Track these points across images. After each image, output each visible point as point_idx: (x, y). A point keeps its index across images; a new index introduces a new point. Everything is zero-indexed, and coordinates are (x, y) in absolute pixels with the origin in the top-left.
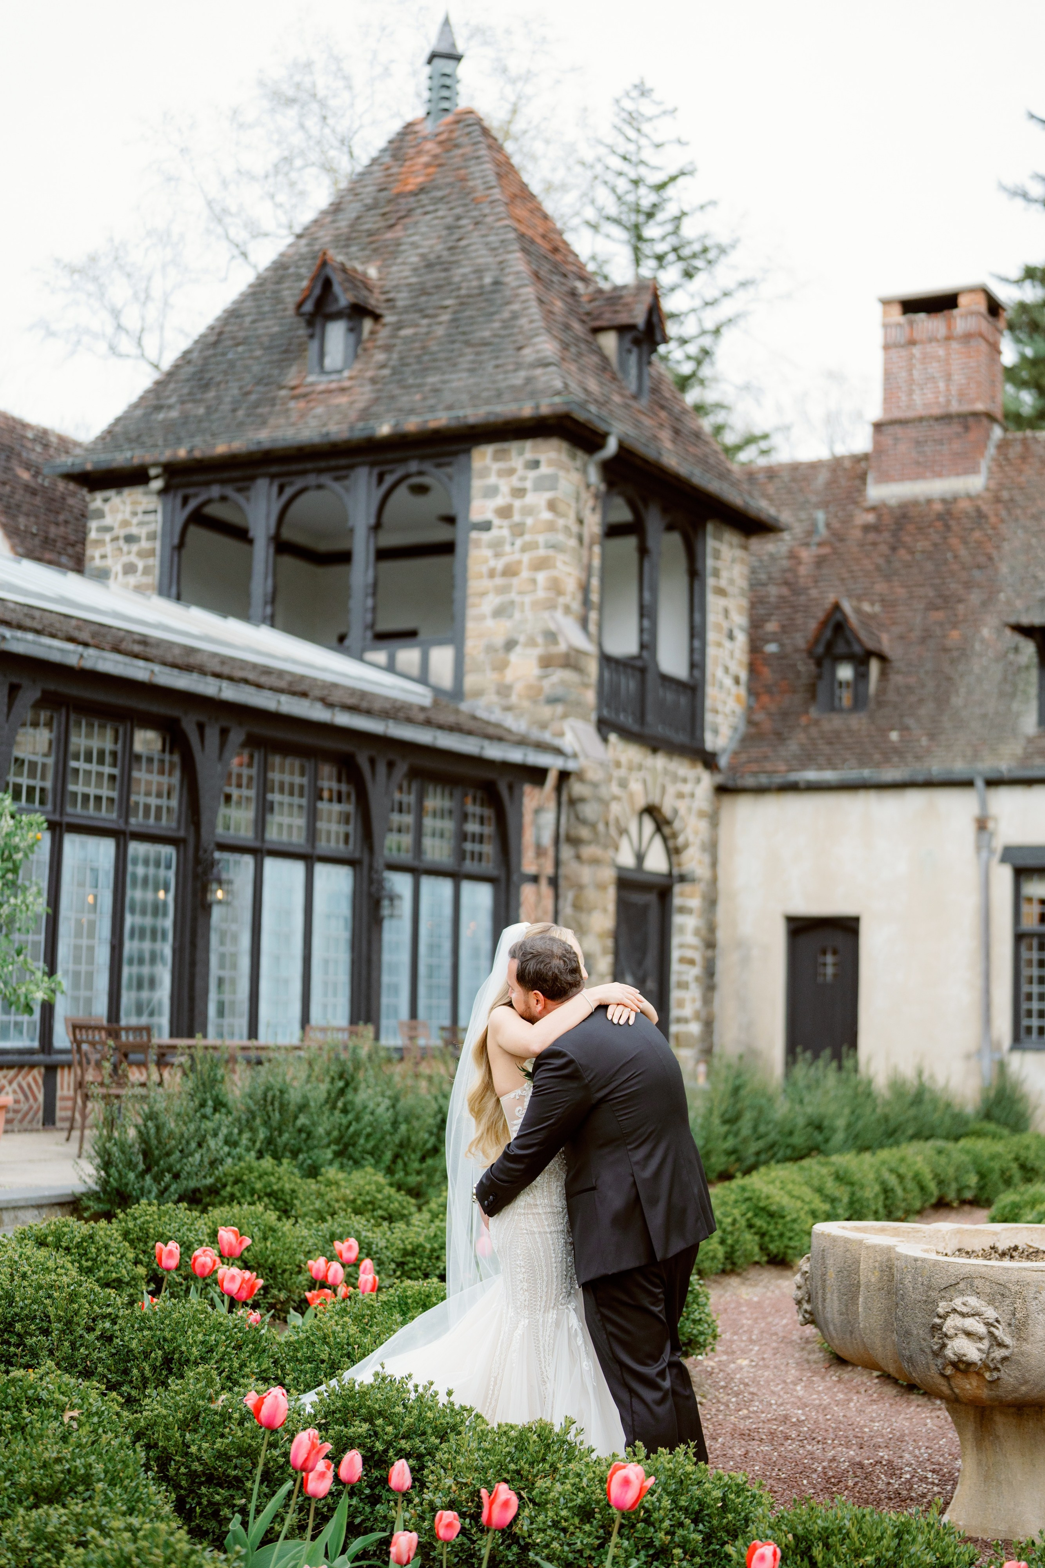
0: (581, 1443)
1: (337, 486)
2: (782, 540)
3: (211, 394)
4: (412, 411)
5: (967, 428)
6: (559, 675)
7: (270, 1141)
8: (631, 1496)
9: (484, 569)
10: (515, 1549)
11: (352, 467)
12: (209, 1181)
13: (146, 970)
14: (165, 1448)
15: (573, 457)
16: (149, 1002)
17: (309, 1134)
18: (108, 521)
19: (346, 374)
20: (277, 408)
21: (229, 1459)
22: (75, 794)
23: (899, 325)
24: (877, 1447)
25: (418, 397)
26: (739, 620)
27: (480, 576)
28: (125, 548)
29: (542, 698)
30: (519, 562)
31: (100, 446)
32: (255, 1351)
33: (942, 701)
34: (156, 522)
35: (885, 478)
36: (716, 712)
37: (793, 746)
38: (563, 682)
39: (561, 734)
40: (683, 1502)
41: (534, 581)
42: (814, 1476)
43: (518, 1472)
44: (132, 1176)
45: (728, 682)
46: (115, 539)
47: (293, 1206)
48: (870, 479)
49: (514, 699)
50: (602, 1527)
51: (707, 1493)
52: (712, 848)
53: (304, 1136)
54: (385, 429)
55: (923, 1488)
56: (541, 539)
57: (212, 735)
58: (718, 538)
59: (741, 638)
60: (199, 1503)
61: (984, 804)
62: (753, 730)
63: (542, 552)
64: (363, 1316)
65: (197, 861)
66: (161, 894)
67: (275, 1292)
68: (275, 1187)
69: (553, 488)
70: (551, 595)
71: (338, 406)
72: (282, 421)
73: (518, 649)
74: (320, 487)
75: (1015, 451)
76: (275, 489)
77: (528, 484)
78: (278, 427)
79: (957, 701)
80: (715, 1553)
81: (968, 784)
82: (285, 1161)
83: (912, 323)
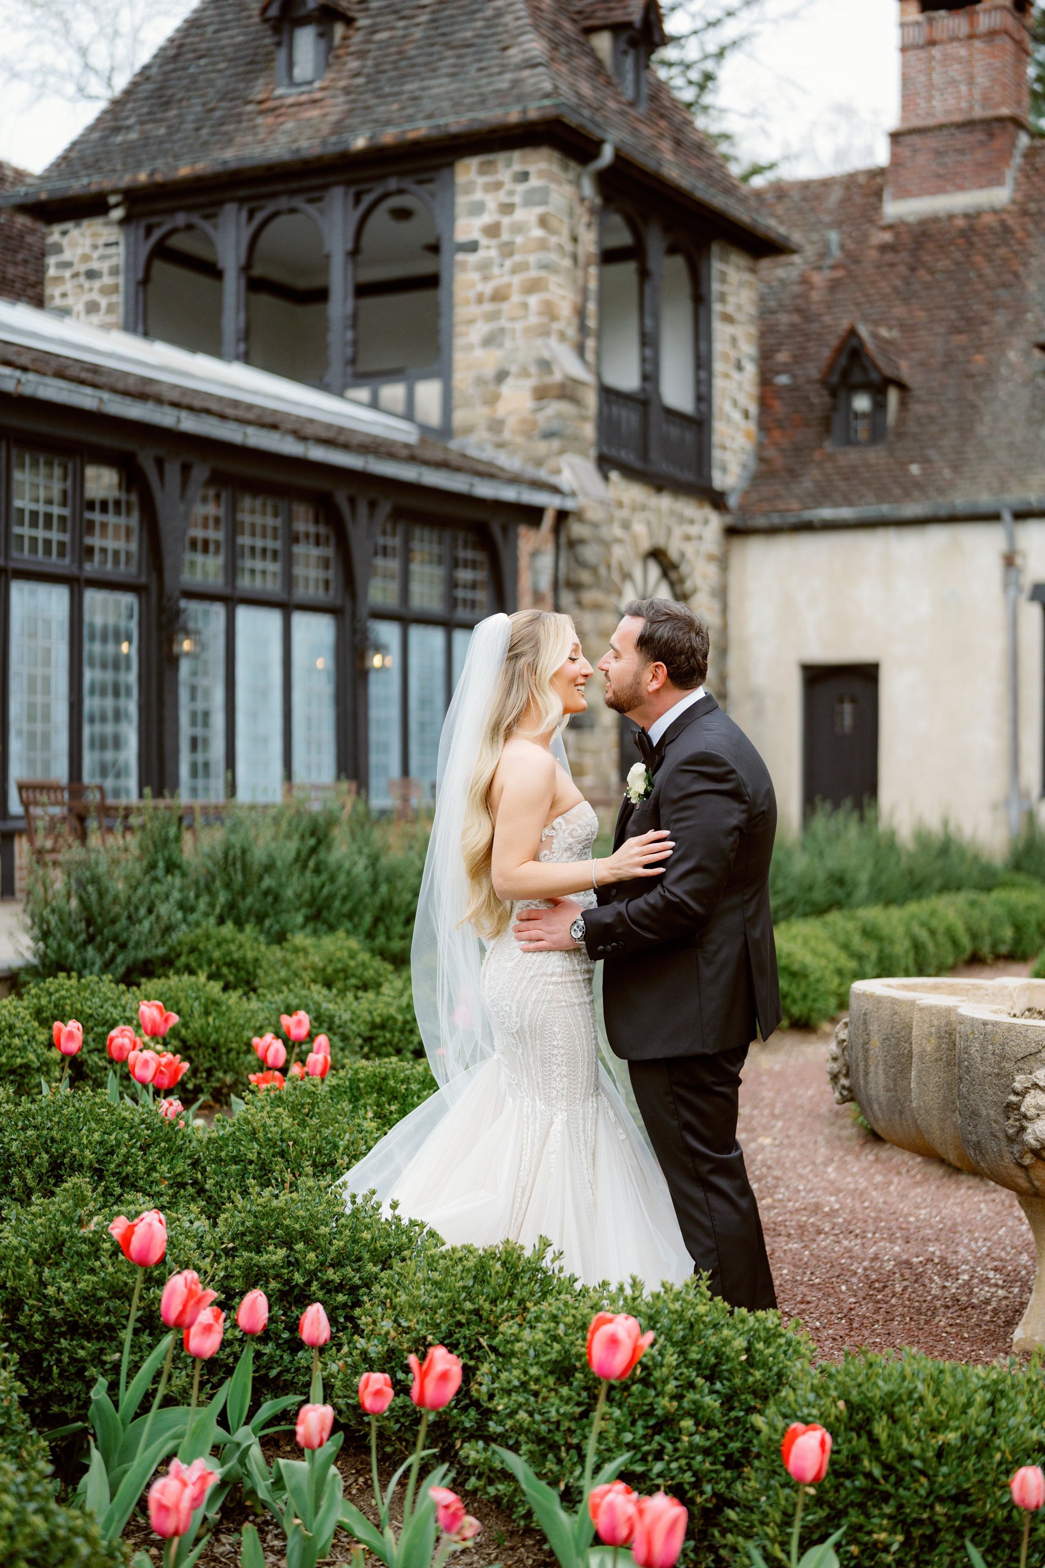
0: (561, 1270)
1: (310, 209)
2: (792, 264)
3: (173, 113)
4: (388, 123)
5: (991, 135)
6: (555, 407)
7: (232, 906)
8: (620, 1360)
9: (471, 294)
10: (473, 1413)
11: (326, 187)
12: (161, 951)
13: (109, 728)
14: (15, 1289)
15: (566, 168)
16: (115, 763)
17: (277, 898)
18: (67, 256)
19: (317, 85)
20: (244, 125)
21: (100, 1301)
22: (21, 537)
23: (918, 23)
24: (926, 1241)
25: (395, 107)
26: (748, 349)
27: (467, 302)
28: (87, 285)
29: (536, 433)
30: (509, 285)
31: (55, 174)
32: (169, 1150)
33: (966, 430)
34: (119, 255)
35: (903, 193)
36: (724, 448)
37: (807, 484)
38: (559, 416)
39: (558, 472)
40: (694, 1354)
41: (525, 305)
42: (854, 1280)
43: (477, 1312)
44: (71, 947)
45: (737, 416)
46: (76, 275)
47: (256, 976)
48: (887, 195)
49: (507, 435)
50: (586, 1389)
51: (726, 1342)
52: (722, 594)
53: (270, 899)
54: (360, 143)
55: (984, 1292)
56: (532, 258)
57: (173, 471)
58: (724, 260)
59: (751, 370)
60: (59, 1361)
61: (1011, 539)
62: (764, 467)
63: (533, 273)
64: (303, 1105)
65: (161, 610)
66: (125, 647)
67: (220, 1074)
68: (236, 956)
69: (544, 202)
70: (544, 320)
71: (309, 119)
72: (249, 139)
73: (510, 381)
74: (293, 211)
75: (1042, 159)
76: (244, 214)
77: (517, 199)
78: (245, 145)
79: (982, 430)
80: (737, 1421)
81: (993, 517)
82: (248, 928)
83: (930, 21)
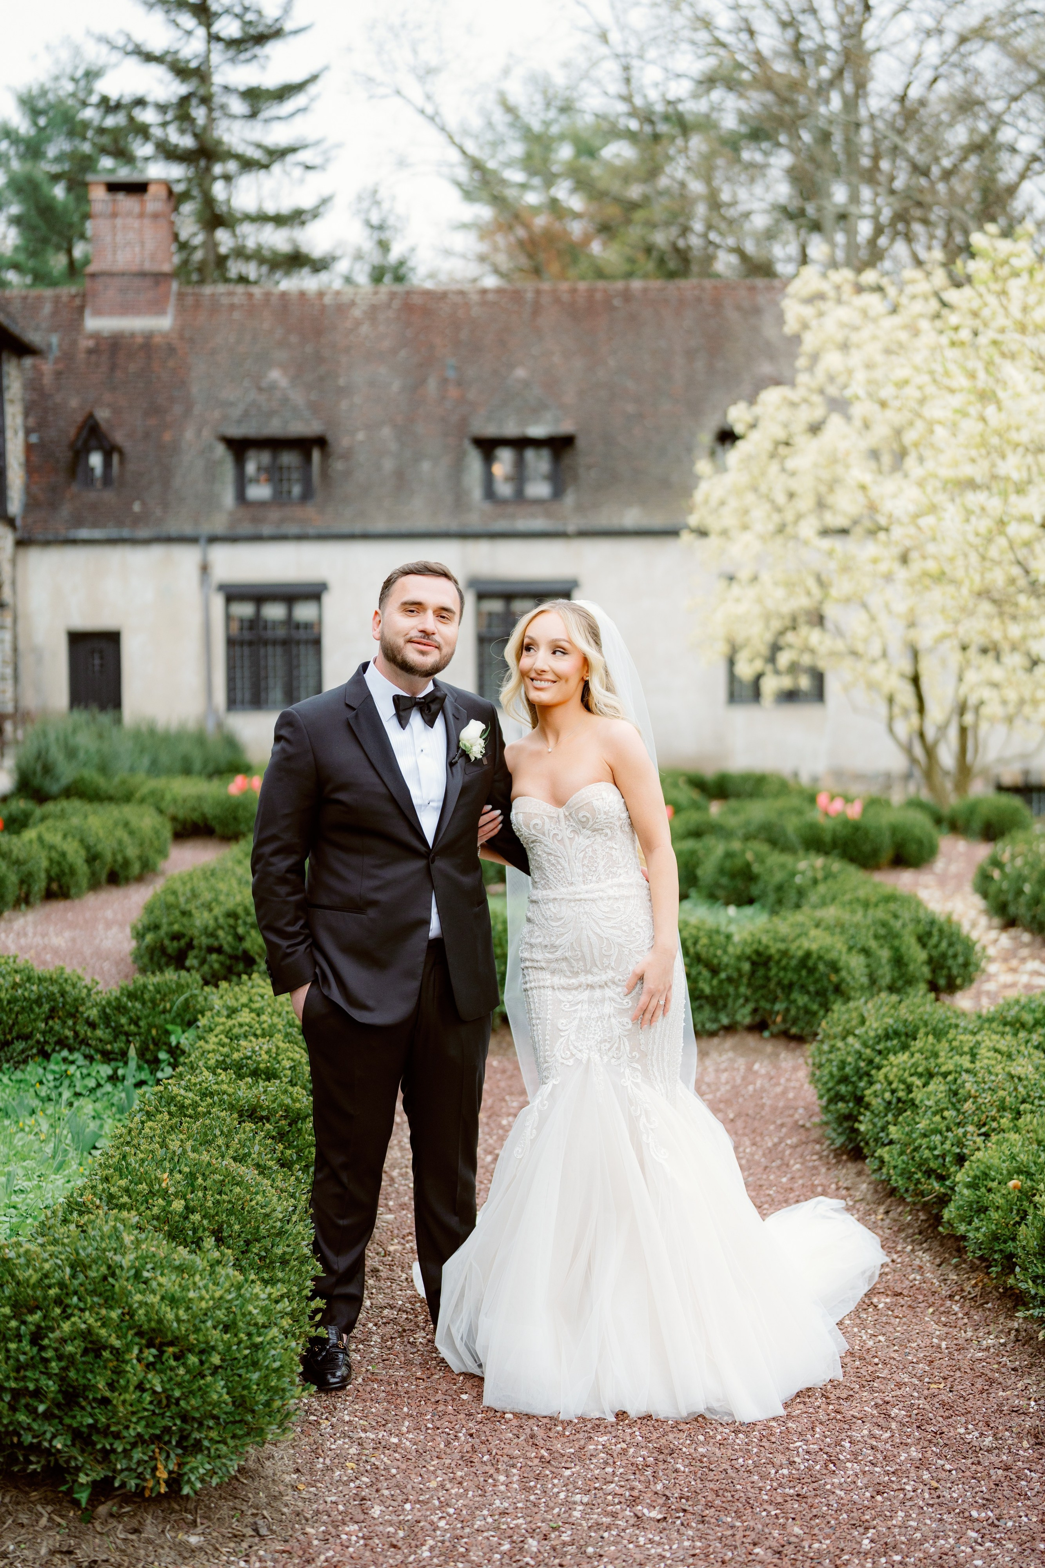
5: (157, 283)
23: (103, 200)
26: (19, 420)
33: (165, 483)
35: (98, 313)
36: (12, 488)
45: (16, 467)
48: (87, 313)
52: (14, 583)
58: (8, 365)
59: (21, 434)
61: (205, 555)
75: (190, 301)
79: (177, 482)
81: (194, 540)
83: (114, 201)
